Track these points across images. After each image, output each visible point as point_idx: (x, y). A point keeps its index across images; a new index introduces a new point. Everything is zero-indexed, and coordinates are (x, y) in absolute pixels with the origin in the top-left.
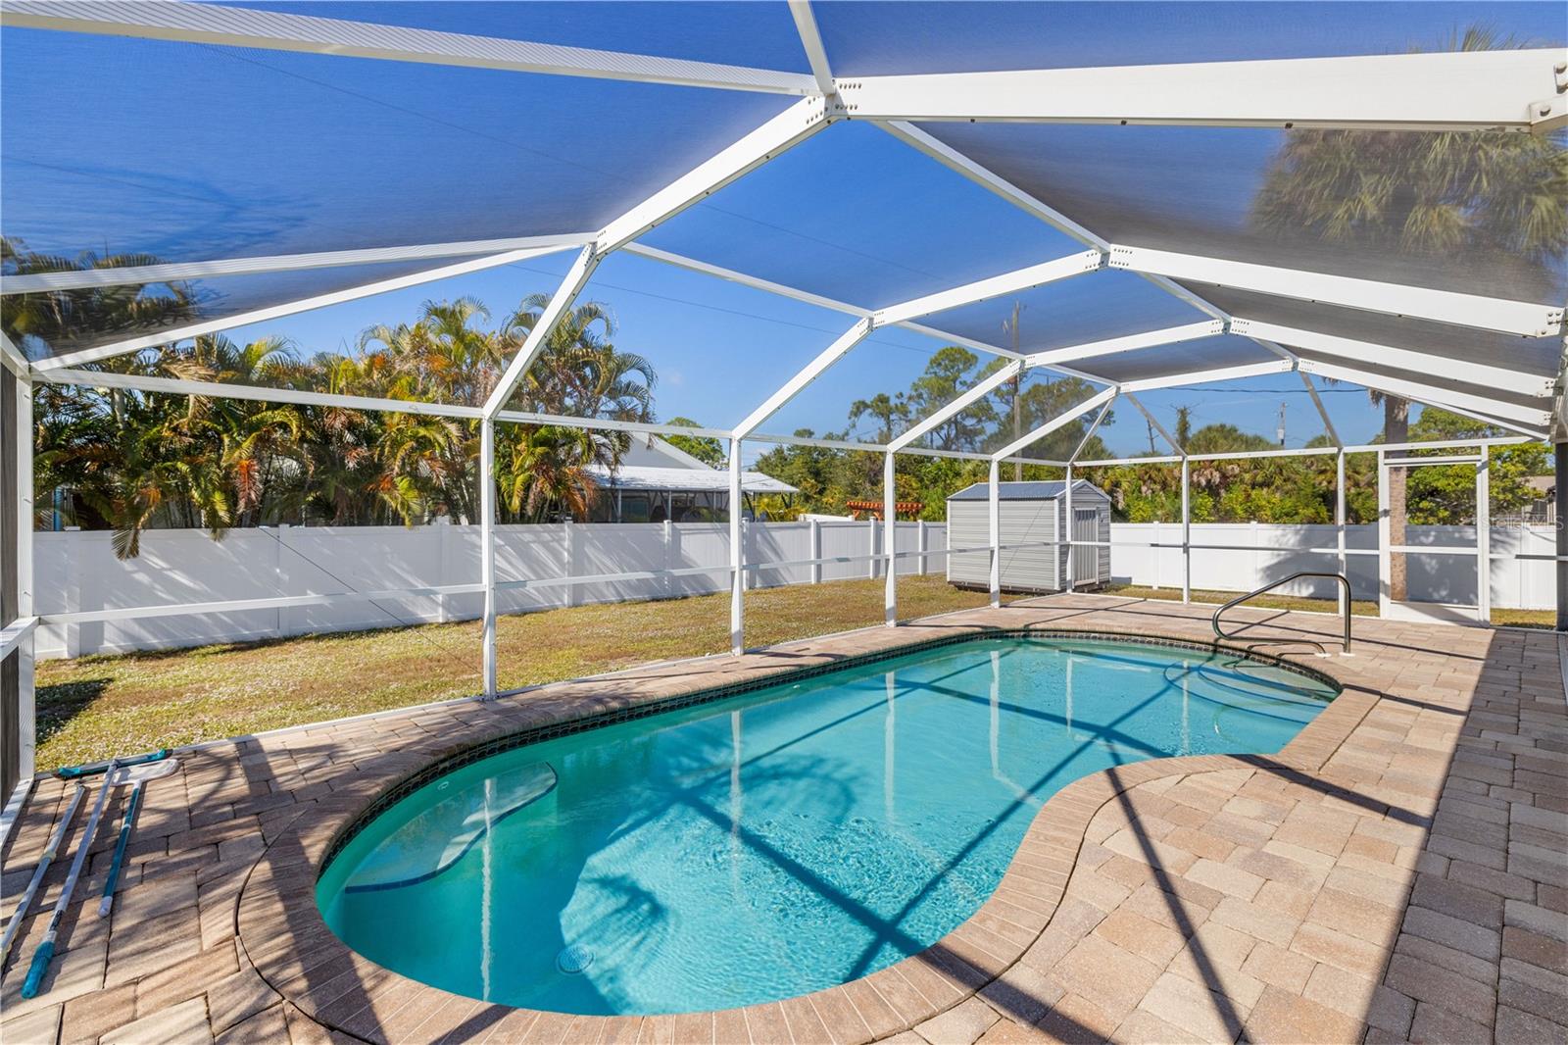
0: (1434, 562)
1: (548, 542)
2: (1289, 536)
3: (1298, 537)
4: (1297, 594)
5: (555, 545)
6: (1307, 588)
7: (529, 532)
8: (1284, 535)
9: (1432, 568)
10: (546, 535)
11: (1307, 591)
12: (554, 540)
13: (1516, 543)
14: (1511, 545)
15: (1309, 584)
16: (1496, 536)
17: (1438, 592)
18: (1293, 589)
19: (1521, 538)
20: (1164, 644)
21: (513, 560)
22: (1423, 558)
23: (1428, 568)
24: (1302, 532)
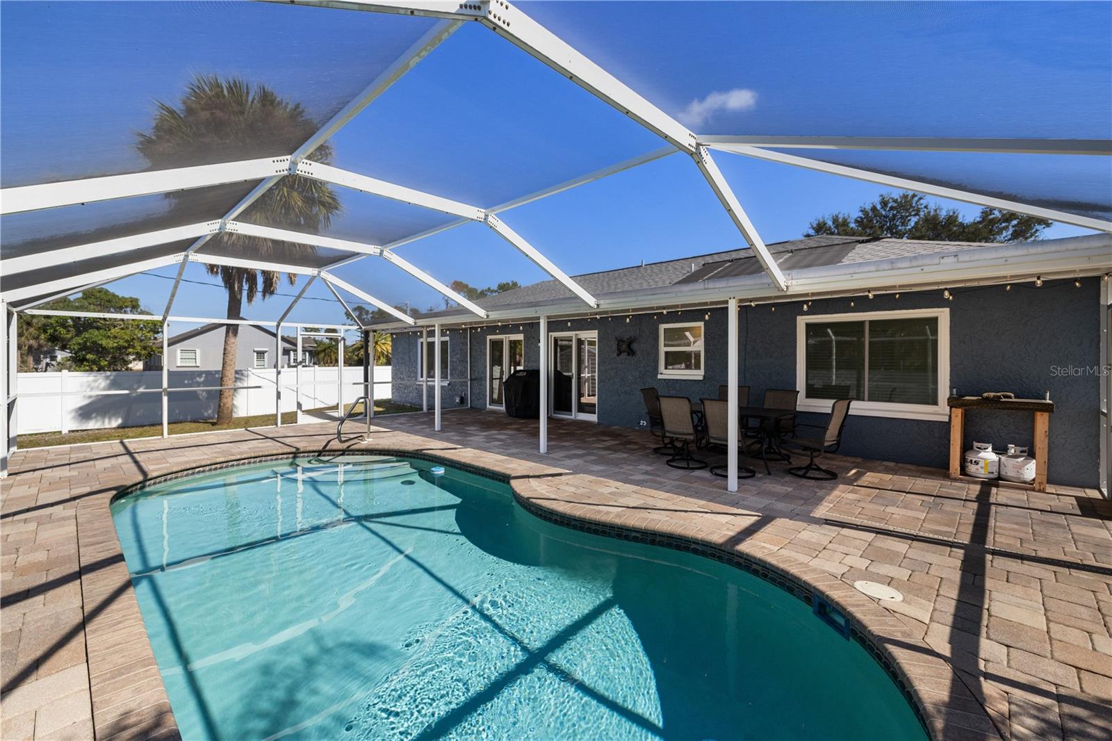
0: (204, 394)
2: (100, 381)
3: (108, 382)
4: (107, 426)
6: (116, 421)
8: (95, 381)
9: (203, 397)
11: (116, 422)
13: (246, 379)
14: (242, 379)
15: (118, 417)
16: (237, 376)
17: (207, 411)
18: (103, 422)
19: (247, 376)
20: (254, 462)
22: (198, 392)
23: (201, 397)
24: (112, 378)
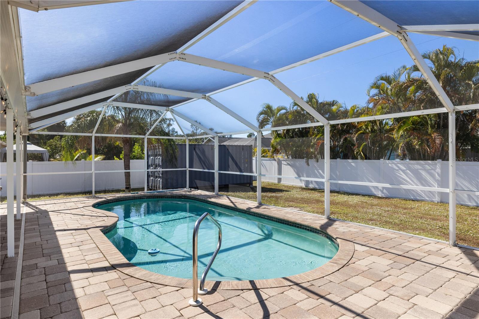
1: (429, 170)
5: (432, 171)
7: (417, 164)
10: (427, 166)
12: (432, 169)
21: (413, 179)
